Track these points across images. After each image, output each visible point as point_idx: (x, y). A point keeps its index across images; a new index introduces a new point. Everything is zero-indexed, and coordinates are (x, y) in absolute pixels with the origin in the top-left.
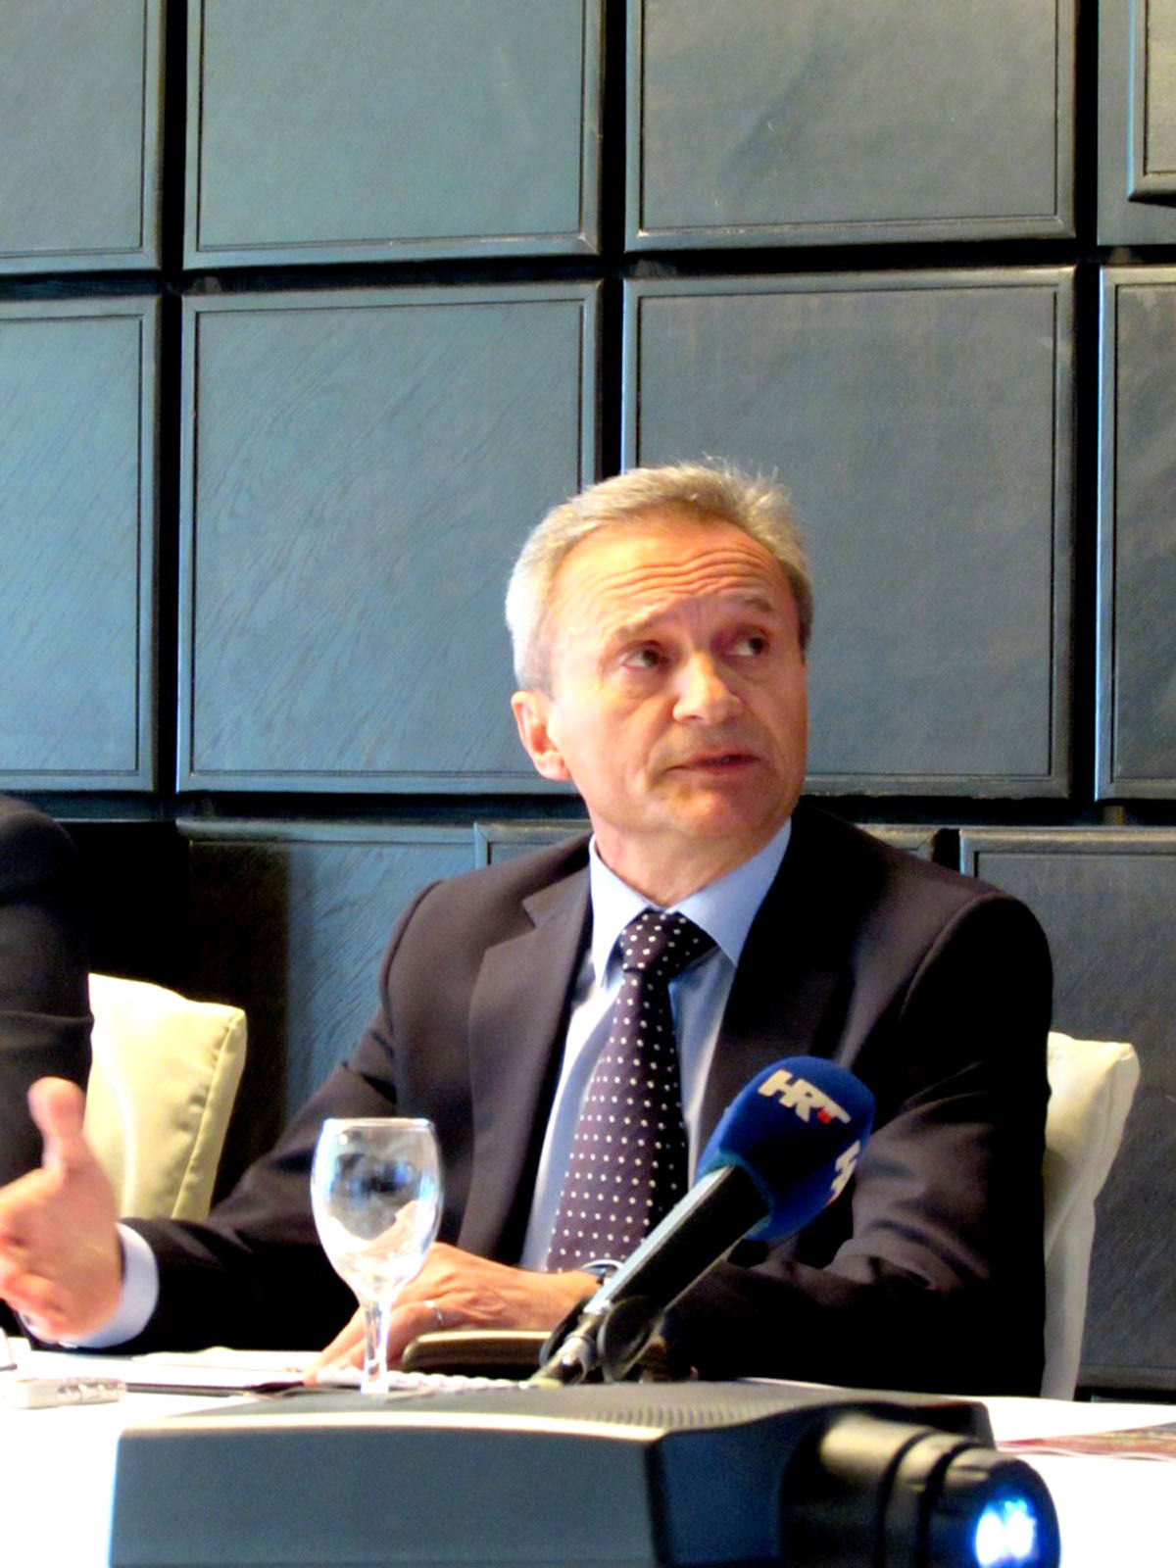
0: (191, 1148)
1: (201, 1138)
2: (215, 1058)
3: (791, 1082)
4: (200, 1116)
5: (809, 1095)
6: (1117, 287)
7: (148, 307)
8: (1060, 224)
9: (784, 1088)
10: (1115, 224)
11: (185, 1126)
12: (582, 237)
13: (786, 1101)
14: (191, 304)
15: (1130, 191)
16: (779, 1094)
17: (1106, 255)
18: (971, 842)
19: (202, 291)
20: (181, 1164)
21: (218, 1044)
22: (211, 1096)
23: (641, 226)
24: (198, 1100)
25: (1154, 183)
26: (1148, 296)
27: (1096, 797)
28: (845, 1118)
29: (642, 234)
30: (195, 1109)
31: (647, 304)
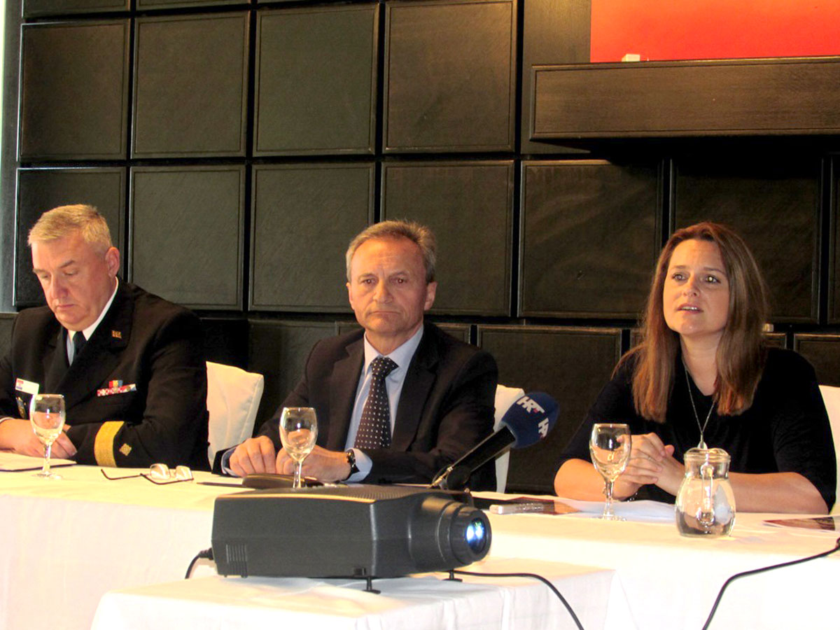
0: (247, 415)
1: (250, 412)
2: (254, 389)
3: (527, 401)
4: (249, 406)
5: (532, 404)
6: (526, 166)
7: (242, 168)
8: (510, 147)
9: (525, 402)
10: (526, 147)
11: (245, 409)
12: (370, 149)
13: (524, 406)
14: (255, 167)
15: (530, 137)
16: (523, 404)
17: (524, 157)
18: (481, 329)
19: (258, 163)
20: (244, 420)
21: (255, 385)
22: (253, 400)
23: (387, 146)
24: (249, 401)
25: (537, 135)
26: (535, 170)
27: (518, 316)
28: (543, 411)
29: (387, 149)
30: (248, 404)
31: (389, 169)
